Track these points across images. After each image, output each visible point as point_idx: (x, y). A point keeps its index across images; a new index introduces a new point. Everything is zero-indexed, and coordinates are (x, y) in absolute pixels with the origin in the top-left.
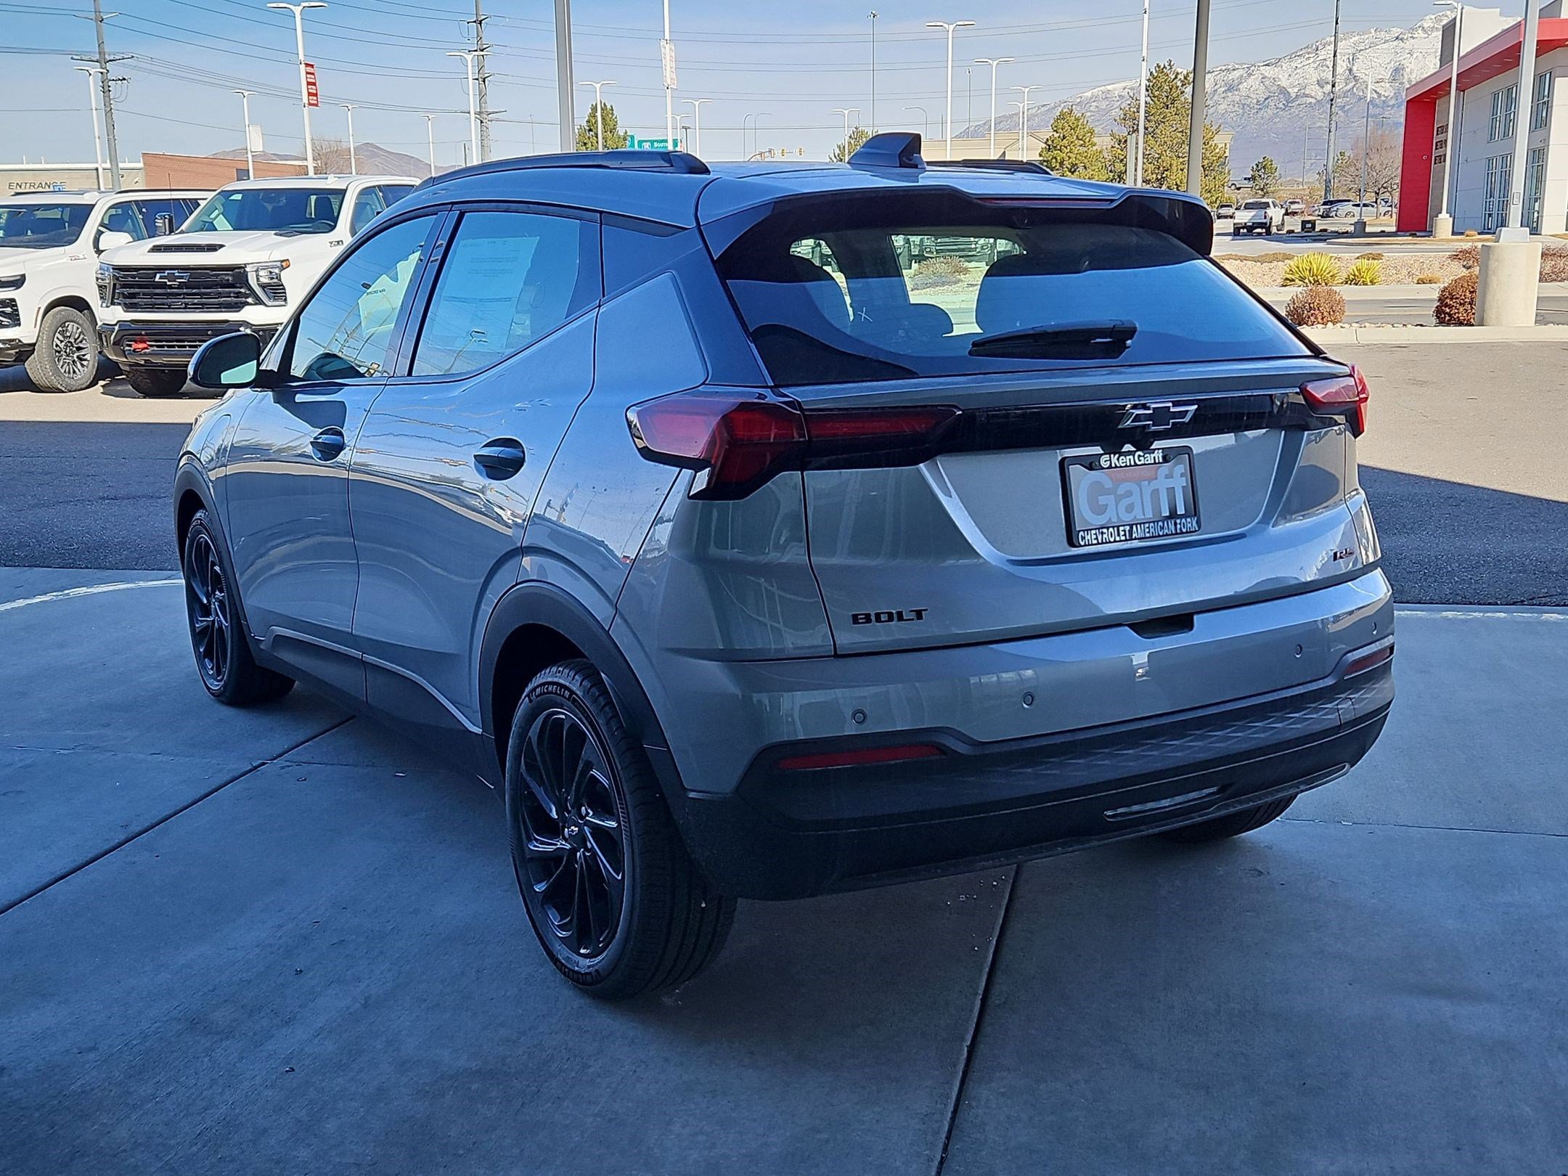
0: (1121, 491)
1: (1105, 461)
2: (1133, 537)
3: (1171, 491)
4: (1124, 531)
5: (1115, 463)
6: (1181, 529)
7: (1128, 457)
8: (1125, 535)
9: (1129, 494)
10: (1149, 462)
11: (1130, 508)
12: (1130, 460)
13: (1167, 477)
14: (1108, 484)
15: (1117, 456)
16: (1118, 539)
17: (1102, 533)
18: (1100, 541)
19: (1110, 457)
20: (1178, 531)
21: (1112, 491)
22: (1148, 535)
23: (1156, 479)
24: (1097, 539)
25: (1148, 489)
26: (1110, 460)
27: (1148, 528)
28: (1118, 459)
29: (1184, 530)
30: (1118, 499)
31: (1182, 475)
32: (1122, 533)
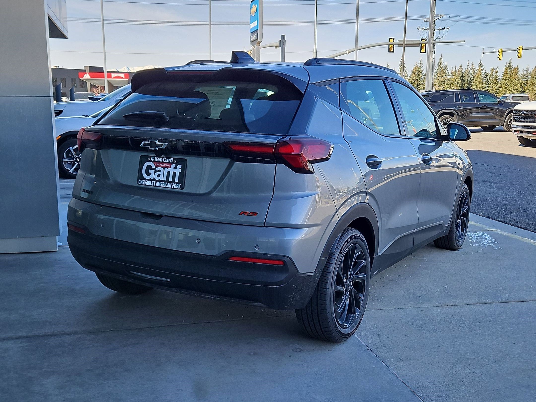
0: (157, 169)
1: (153, 159)
2: (156, 186)
3: (174, 173)
4: (154, 183)
5: (156, 160)
6: (174, 187)
7: (161, 159)
8: (153, 184)
9: (159, 171)
10: (168, 162)
11: (159, 176)
12: (161, 160)
13: (174, 168)
14: (153, 166)
15: (157, 157)
16: (151, 185)
17: (146, 182)
19: (155, 158)
20: (173, 187)
21: (154, 169)
22: (161, 186)
23: (170, 168)
24: (144, 183)
25: (166, 170)
26: (154, 159)
27: (162, 183)
28: (157, 159)
29: (175, 188)
30: (156, 172)
31: (180, 168)
32: (152, 183)
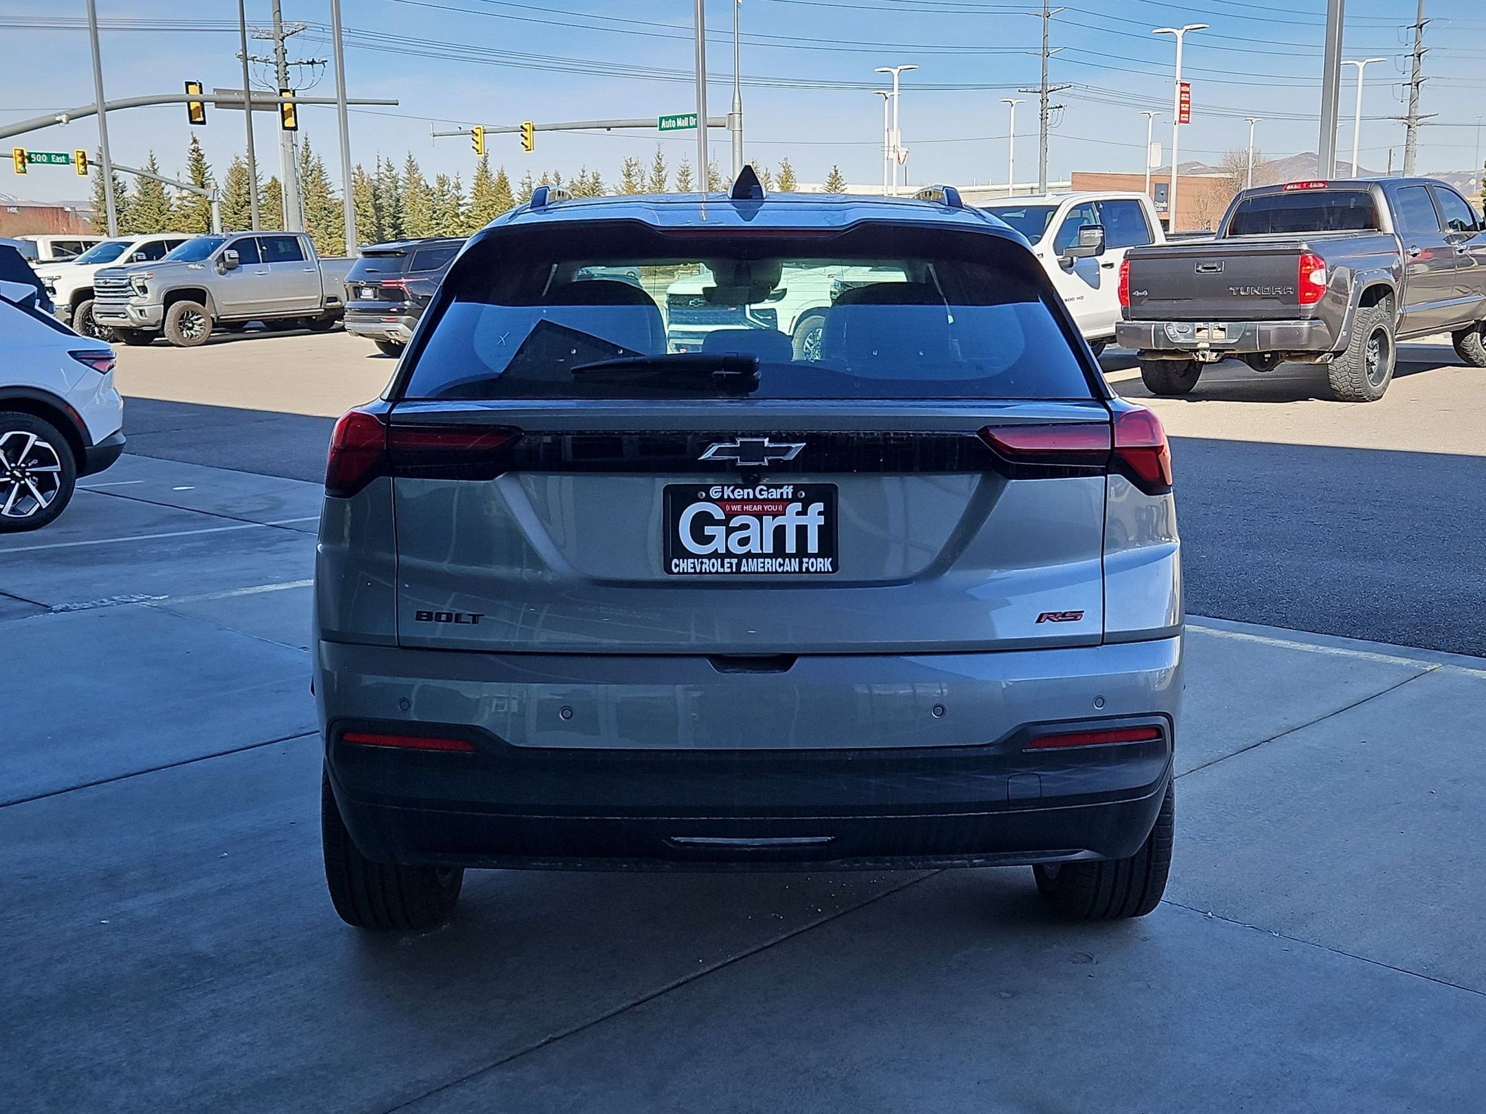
0: (734, 523)
1: (716, 492)
2: (742, 571)
3: (802, 531)
4: (731, 564)
5: (728, 495)
6: (807, 568)
7: (746, 491)
8: (731, 567)
9: (745, 527)
10: (774, 497)
11: (744, 542)
12: (748, 493)
13: (798, 514)
14: (719, 514)
15: (732, 488)
16: (721, 570)
17: (702, 563)
18: (698, 571)
19: (723, 489)
20: (804, 570)
21: (725, 523)
22: (761, 570)
23: (785, 515)
24: (694, 567)
25: (770, 524)
26: (723, 492)
27: (764, 563)
28: (733, 492)
29: (812, 570)
30: (730, 531)
31: (820, 513)
32: (727, 565)
